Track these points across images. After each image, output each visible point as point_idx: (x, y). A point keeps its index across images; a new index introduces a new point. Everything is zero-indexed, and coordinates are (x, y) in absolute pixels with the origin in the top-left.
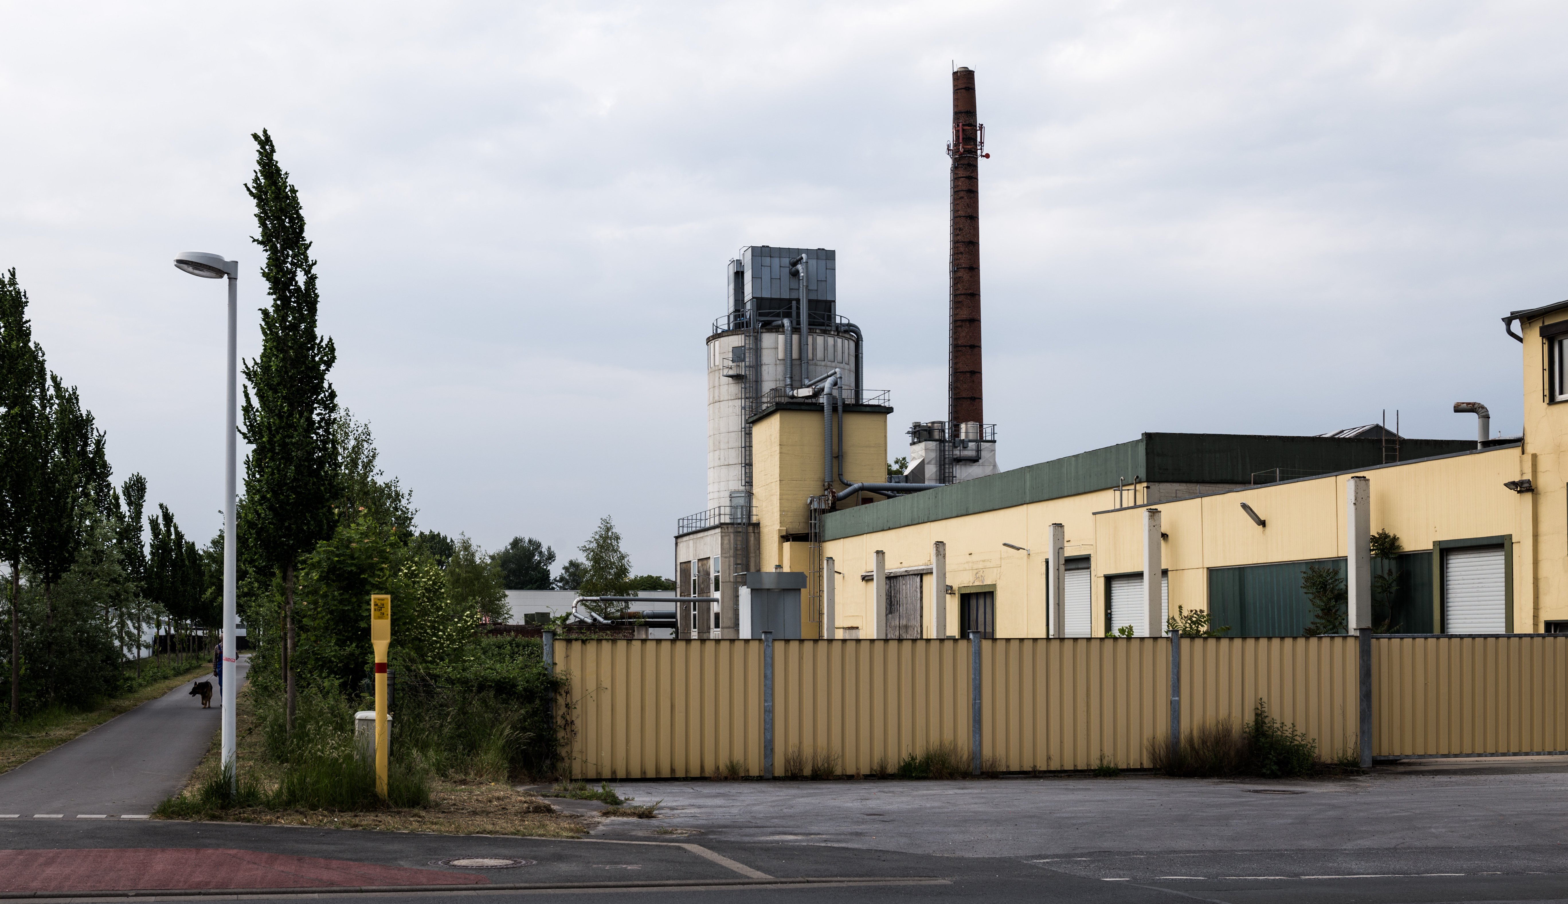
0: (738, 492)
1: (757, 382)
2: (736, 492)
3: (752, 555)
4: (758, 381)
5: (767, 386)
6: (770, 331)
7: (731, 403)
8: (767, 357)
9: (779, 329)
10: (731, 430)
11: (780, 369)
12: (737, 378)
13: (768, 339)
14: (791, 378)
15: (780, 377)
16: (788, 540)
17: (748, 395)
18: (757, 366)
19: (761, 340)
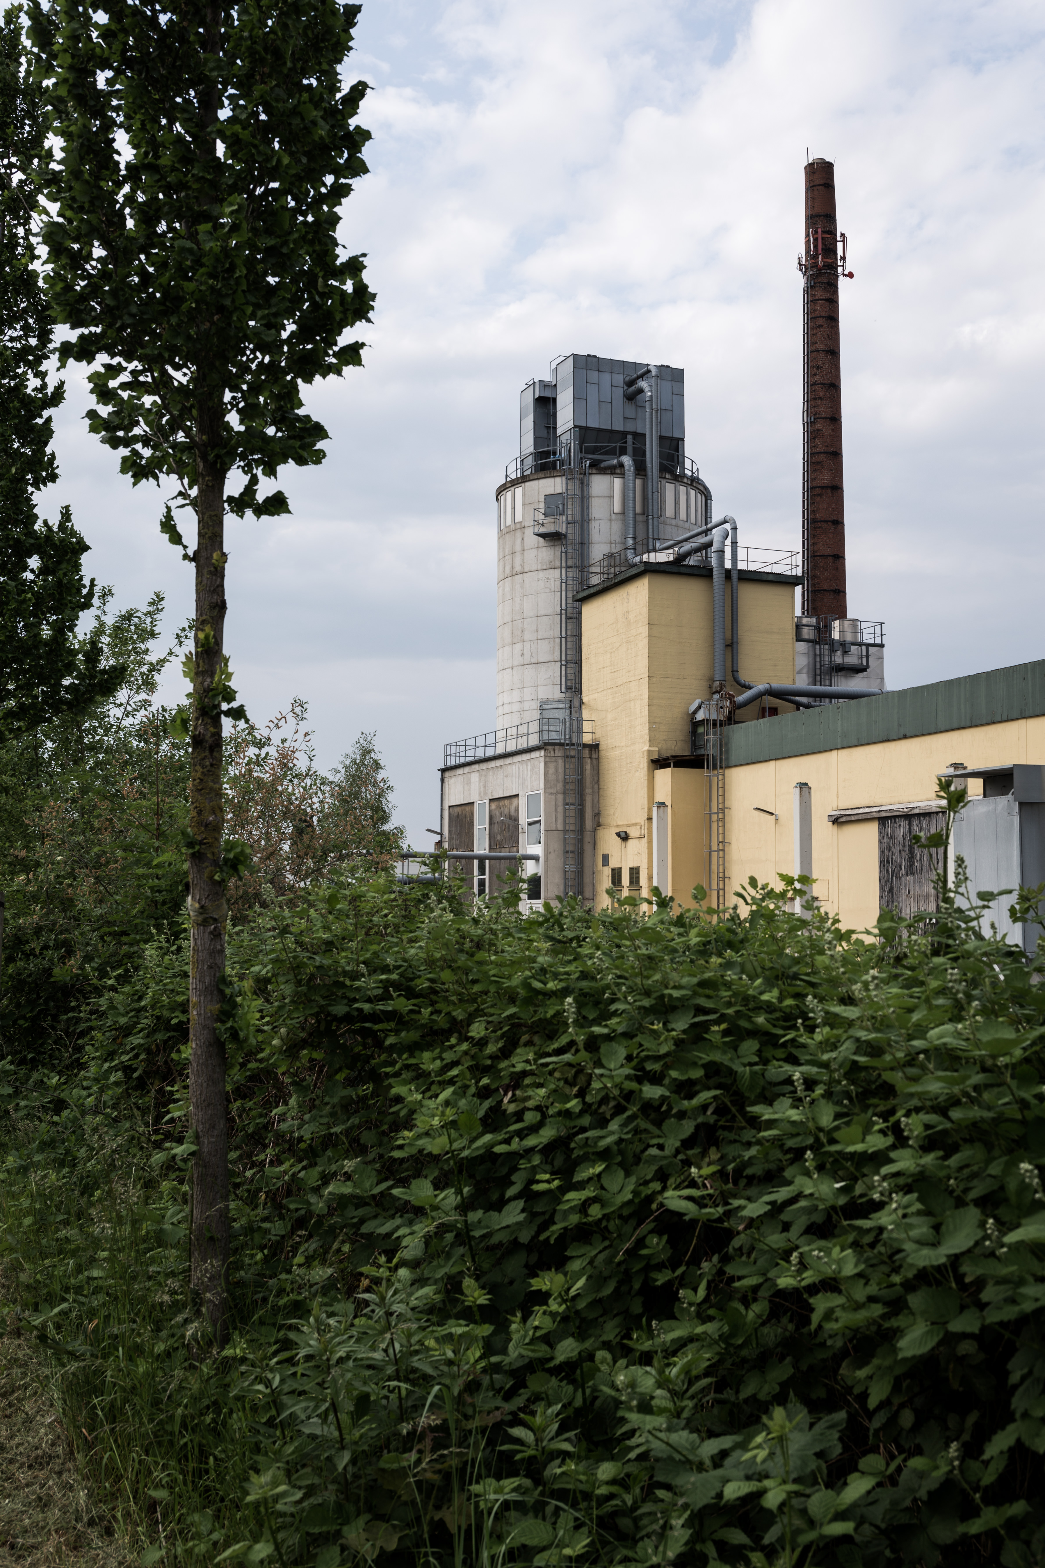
0: (553, 701)
1: (582, 543)
2: (548, 701)
3: (588, 791)
4: (584, 544)
5: (598, 551)
6: (603, 471)
7: (542, 574)
8: (598, 509)
9: (616, 470)
10: (542, 612)
11: (617, 526)
12: (553, 538)
13: (599, 484)
14: (634, 538)
15: (617, 537)
16: (667, 766)
17: (570, 563)
18: (583, 522)
19: (588, 485)
